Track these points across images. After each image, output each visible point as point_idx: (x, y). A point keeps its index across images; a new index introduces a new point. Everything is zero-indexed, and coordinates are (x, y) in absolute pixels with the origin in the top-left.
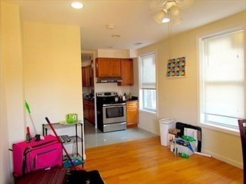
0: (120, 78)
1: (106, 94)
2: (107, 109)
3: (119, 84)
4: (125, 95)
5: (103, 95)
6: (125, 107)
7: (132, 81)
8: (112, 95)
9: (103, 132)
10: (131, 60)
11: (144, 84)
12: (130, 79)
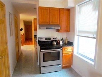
0: (58, 25)
1: (46, 38)
2: (44, 54)
3: (58, 30)
4: (62, 39)
5: (44, 40)
6: (61, 52)
7: (69, 28)
8: (52, 39)
9: (40, 73)
10: (69, 10)
11: (79, 32)
12: (67, 27)
